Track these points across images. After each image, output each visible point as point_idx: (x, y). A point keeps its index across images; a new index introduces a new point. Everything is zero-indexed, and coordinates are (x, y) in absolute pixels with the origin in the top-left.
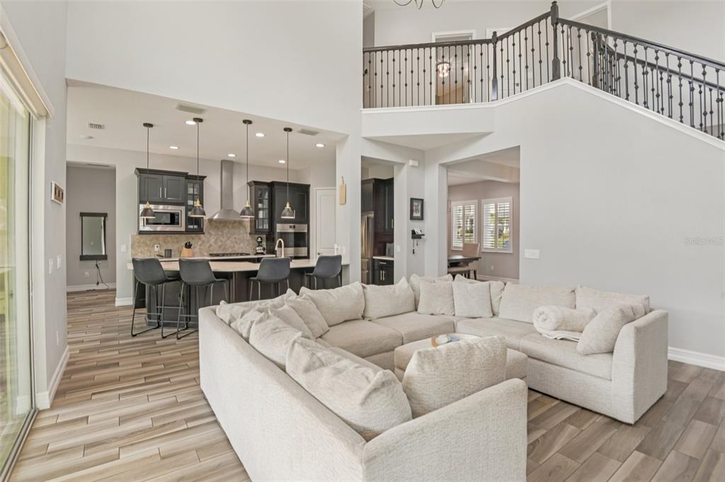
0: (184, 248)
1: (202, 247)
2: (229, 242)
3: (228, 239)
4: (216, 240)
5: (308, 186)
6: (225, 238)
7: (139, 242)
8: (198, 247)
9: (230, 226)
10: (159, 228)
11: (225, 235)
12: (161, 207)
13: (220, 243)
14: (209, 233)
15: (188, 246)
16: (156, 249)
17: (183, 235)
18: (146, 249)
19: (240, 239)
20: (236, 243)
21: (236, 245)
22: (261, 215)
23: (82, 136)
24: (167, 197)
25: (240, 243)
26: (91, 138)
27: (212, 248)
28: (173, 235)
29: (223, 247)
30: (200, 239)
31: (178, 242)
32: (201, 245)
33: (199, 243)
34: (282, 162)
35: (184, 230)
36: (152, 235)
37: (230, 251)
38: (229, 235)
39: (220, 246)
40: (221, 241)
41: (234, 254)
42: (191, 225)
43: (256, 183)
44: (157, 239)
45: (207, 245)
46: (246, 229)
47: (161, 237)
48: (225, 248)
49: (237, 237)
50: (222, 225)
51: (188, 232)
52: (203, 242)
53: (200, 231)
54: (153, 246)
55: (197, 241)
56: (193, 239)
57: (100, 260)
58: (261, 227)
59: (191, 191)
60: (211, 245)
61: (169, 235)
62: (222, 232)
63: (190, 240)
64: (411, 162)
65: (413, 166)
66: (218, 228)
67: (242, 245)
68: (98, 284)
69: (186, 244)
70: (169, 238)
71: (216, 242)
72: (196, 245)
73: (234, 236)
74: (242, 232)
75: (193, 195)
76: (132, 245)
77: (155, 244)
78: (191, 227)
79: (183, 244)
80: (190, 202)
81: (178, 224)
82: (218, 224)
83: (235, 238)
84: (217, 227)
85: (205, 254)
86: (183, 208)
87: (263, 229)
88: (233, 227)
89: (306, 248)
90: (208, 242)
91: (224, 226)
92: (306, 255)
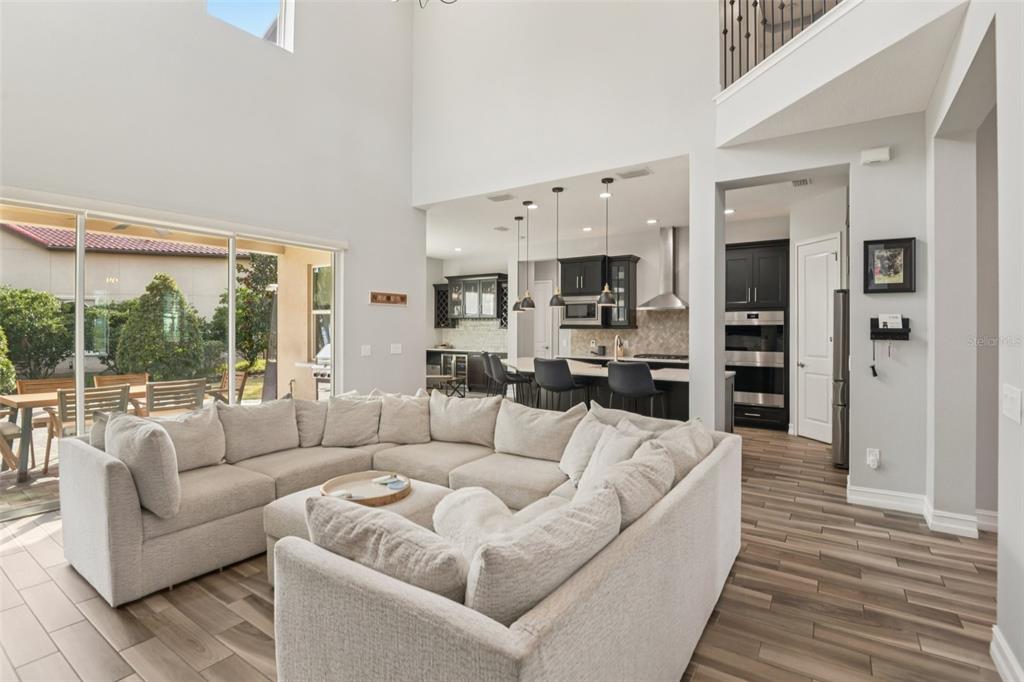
1: (639, 345)
2: (672, 339)
3: (672, 335)
4: (657, 336)
6: (668, 334)
7: (577, 337)
8: (636, 345)
9: (676, 318)
11: (668, 330)
13: (661, 341)
14: (648, 327)
16: (592, 346)
18: (583, 344)
20: (683, 340)
21: (681, 344)
27: (650, 348)
29: (664, 346)
30: (637, 334)
31: (612, 338)
32: (638, 343)
37: (673, 352)
38: (673, 330)
39: (661, 346)
40: (663, 338)
45: (646, 342)
47: (597, 331)
54: (589, 342)
60: (650, 343)
65: (876, 164)
71: (656, 339)
75: (618, 280)
76: (571, 339)
77: (591, 339)
82: (659, 316)
84: (658, 320)
88: (679, 319)
89: (782, 354)
90: (646, 338)
91: (667, 317)
92: (782, 366)
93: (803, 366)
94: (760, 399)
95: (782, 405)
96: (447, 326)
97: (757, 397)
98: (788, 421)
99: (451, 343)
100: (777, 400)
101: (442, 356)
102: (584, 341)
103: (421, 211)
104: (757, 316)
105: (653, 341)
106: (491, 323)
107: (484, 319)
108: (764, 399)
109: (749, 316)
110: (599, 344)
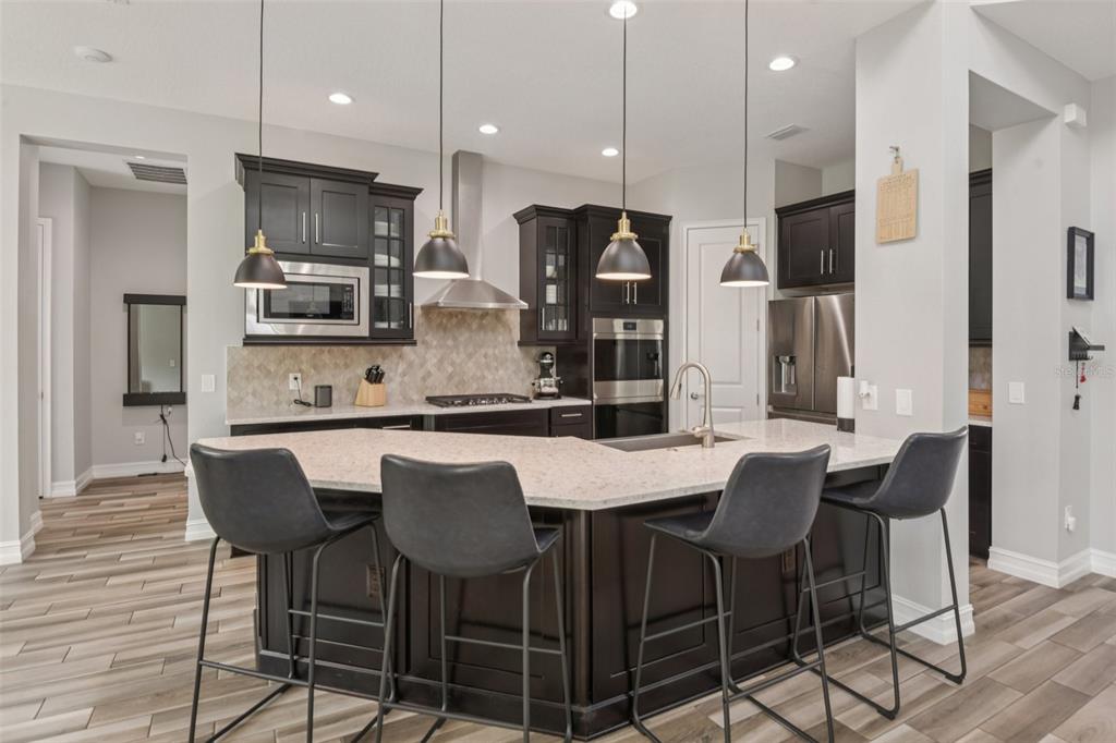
0: (365, 383)
1: (406, 378)
2: (470, 364)
3: (470, 356)
4: (441, 361)
5: (665, 221)
6: (463, 356)
7: (247, 368)
8: (398, 379)
9: (474, 326)
10: (301, 328)
11: (462, 349)
12: (306, 267)
13: (450, 369)
14: (424, 342)
15: (375, 376)
16: (292, 385)
17: (361, 350)
18: (267, 383)
19: (496, 358)
20: (488, 367)
21: (486, 373)
22: (552, 294)
23: (80, 50)
24: (322, 239)
25: (497, 369)
26: (109, 58)
27: (430, 382)
28: (335, 348)
29: (456, 379)
30: (401, 357)
31: (347, 366)
32: (404, 374)
33: (400, 370)
34: (611, 152)
35: (367, 334)
36: (284, 349)
38: (471, 349)
39: (450, 377)
40: (453, 364)
41: (483, 397)
42: (382, 320)
43: (540, 210)
44: (295, 357)
45: (421, 373)
46: (510, 330)
47: (306, 352)
48: (462, 382)
49: (490, 352)
50: (454, 320)
51: (376, 339)
52: (410, 365)
53: (405, 337)
54: (286, 377)
55: (396, 364)
56: (384, 358)
57: (170, 404)
58: (551, 328)
59: (381, 228)
60: (429, 374)
61: (326, 348)
62: (455, 339)
63: (379, 362)
64: (1072, 113)
65: (1072, 126)
66: (445, 329)
67: (501, 372)
68: (164, 459)
69: (370, 370)
70: (326, 355)
71: (440, 365)
72: (392, 374)
73: (483, 351)
74: (500, 338)
75: (389, 238)
76: (229, 373)
77: (288, 371)
78: (384, 325)
79: (362, 372)
80: (381, 259)
81: (350, 316)
82: (447, 319)
83: (485, 356)
84: (443, 328)
85: (415, 397)
86: (364, 272)
87: (556, 331)
88: (481, 327)
89: (662, 382)
90: (422, 365)
91: (459, 325)
92: (662, 399)
105: (433, 370)
110: (313, 383)
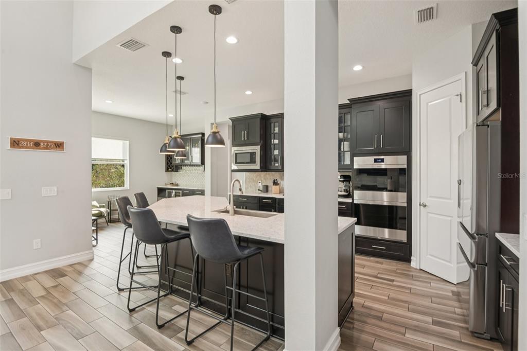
12: (243, 148)
16: (259, 185)
70: (267, 175)
81: (255, 163)
86: (258, 148)
89: (405, 194)
92: (405, 205)
93: (425, 206)
94: (386, 233)
95: (405, 240)
96: (172, 171)
97: (384, 232)
98: (410, 255)
99: (178, 182)
100: (401, 235)
101: (167, 191)
102: (254, 181)
103: (84, 68)
104: (382, 160)
106: (198, 168)
107: (194, 165)
108: (390, 234)
109: (376, 161)
110: (264, 184)
